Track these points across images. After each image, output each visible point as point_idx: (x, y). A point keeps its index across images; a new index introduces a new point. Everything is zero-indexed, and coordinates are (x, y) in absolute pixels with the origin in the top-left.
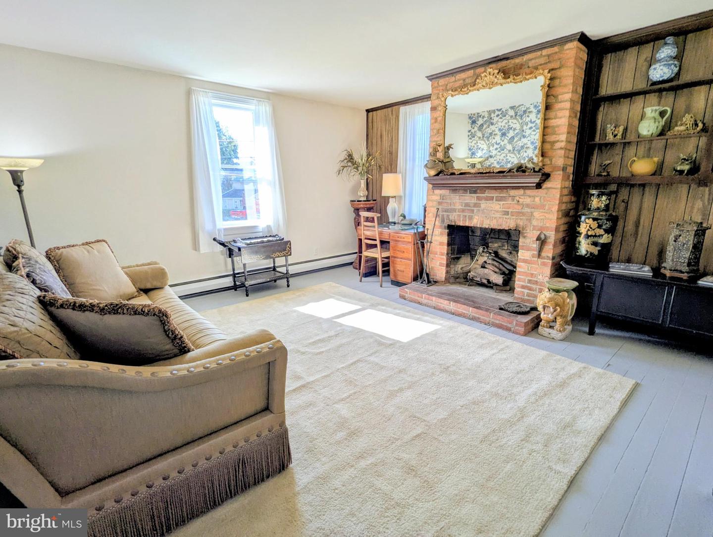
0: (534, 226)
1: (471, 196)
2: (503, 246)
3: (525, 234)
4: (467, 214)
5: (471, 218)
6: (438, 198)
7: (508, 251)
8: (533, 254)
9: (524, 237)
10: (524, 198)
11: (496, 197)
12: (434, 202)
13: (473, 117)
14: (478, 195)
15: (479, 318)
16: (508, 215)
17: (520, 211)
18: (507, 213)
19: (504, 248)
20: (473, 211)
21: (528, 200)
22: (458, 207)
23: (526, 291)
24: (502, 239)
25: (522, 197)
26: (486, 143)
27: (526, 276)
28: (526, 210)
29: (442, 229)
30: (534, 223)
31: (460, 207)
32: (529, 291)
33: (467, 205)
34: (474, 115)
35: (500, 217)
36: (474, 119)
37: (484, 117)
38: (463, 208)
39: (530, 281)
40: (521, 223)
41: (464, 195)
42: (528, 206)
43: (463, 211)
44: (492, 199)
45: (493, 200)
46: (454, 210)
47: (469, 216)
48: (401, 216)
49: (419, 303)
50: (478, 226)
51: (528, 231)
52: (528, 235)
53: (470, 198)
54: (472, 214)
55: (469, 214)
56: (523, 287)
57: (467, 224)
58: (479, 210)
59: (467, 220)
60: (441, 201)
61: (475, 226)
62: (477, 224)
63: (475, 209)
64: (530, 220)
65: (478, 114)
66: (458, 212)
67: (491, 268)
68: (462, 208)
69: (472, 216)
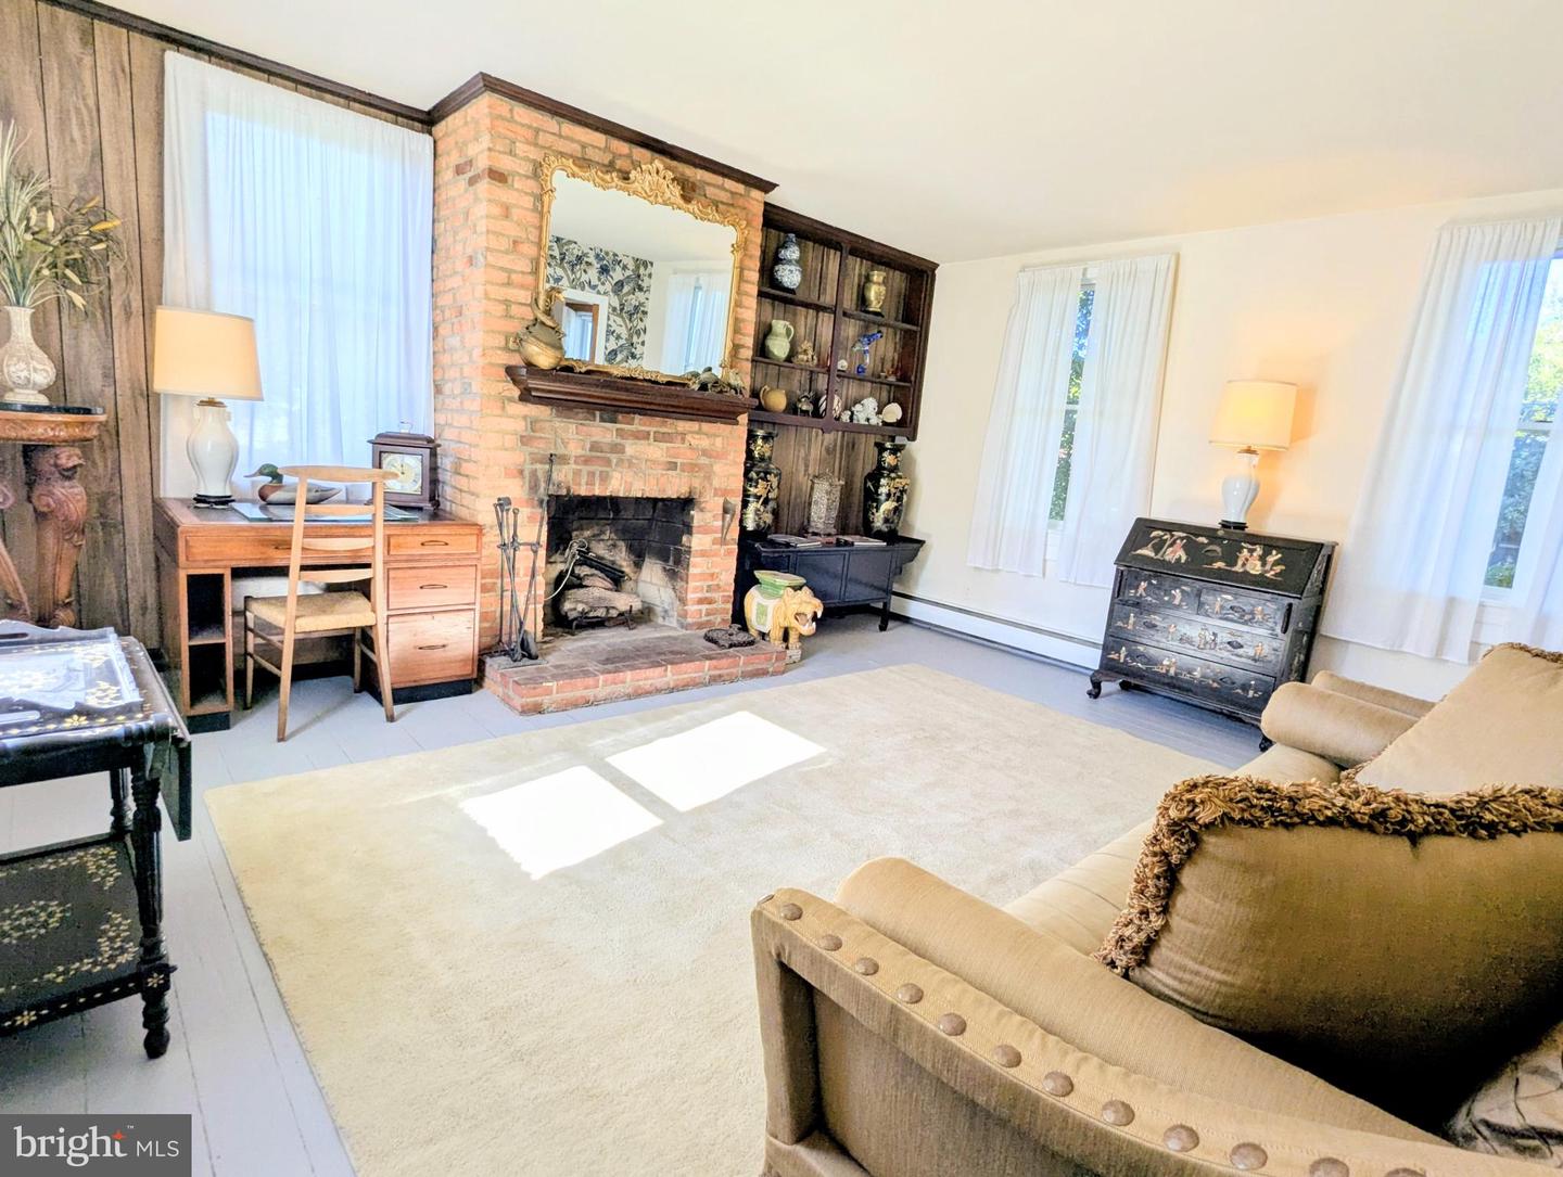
0: (715, 489)
1: (604, 427)
2: (603, 532)
3: (703, 505)
4: (597, 469)
5: (605, 478)
6: (520, 426)
7: (610, 542)
8: (715, 539)
9: (702, 510)
10: (700, 439)
11: (655, 432)
12: (507, 437)
13: (603, 259)
14: (618, 426)
15: (720, 676)
16: (676, 470)
17: (694, 462)
18: (672, 466)
19: (602, 537)
20: (608, 462)
21: (705, 443)
22: (574, 450)
23: (704, 607)
24: (602, 519)
25: (697, 436)
26: (626, 324)
27: (705, 580)
28: (704, 460)
29: (533, 507)
30: (716, 483)
31: (580, 452)
32: (707, 606)
33: (595, 447)
34: (607, 254)
35: (663, 475)
36: (605, 262)
37: (625, 268)
38: (588, 453)
39: (709, 589)
40: (696, 483)
41: (588, 422)
42: (705, 453)
43: (587, 461)
44: (646, 436)
45: (648, 439)
46: (564, 459)
47: (601, 472)
48: (261, 472)
49: (588, 703)
50: (621, 495)
51: (708, 499)
52: (708, 507)
53: (602, 431)
54: (605, 469)
55: (600, 469)
56: (701, 601)
57: (598, 491)
58: (622, 460)
59: (597, 484)
60: (524, 434)
61: (614, 495)
62: (619, 491)
63: (614, 458)
64: (708, 478)
65: (615, 255)
66: (575, 462)
67: (600, 585)
68: (583, 452)
69: (607, 472)
